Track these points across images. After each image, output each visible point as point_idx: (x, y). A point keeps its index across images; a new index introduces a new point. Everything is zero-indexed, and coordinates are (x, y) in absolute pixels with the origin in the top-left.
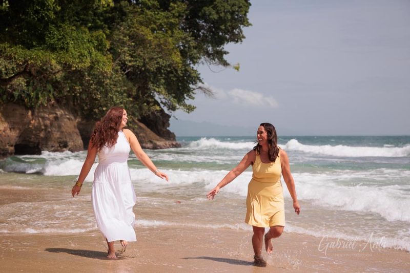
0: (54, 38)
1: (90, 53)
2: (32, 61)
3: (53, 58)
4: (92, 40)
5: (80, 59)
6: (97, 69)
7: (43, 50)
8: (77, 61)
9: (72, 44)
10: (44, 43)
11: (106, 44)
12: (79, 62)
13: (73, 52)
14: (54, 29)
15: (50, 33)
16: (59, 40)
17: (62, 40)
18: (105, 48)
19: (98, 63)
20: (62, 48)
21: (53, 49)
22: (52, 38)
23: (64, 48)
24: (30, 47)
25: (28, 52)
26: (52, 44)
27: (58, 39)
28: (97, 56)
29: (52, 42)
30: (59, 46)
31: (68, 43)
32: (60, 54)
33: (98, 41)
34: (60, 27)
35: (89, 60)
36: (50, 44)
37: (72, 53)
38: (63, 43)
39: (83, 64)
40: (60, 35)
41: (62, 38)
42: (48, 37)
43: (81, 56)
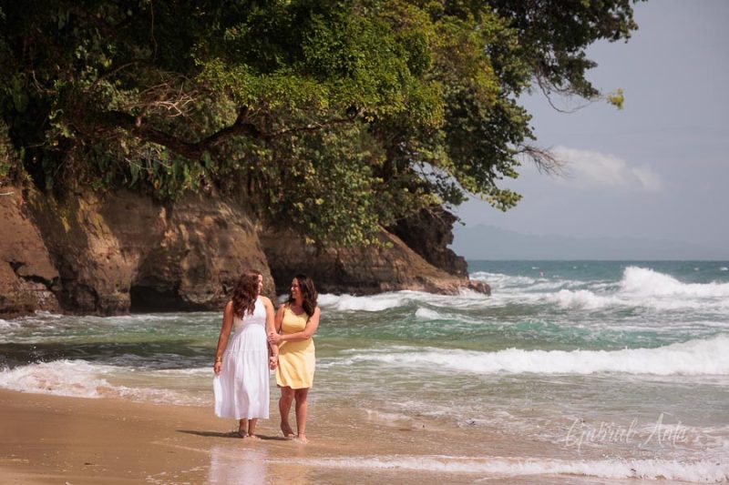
0: (322, 46)
1: (402, 81)
2: (277, 103)
3: (323, 95)
4: (398, 47)
5: (382, 93)
7: (295, 74)
8: (377, 100)
9: (361, 58)
10: (302, 58)
11: (429, 59)
12: (379, 104)
13: (367, 78)
14: (321, 24)
15: (312, 35)
16: (334, 49)
17: (341, 52)
18: (427, 66)
19: (419, 103)
20: (343, 71)
21: (318, 71)
22: (317, 46)
23: (345, 70)
24: (268, 68)
25: (267, 81)
26: (318, 60)
27: (331, 48)
28: (415, 88)
29: (318, 55)
30: (334, 66)
31: (353, 59)
32: (336, 85)
33: (412, 52)
34: (335, 18)
35: (400, 97)
36: (313, 59)
37: (364, 82)
38: (342, 57)
39: (389, 107)
40: (336, 40)
41: (339, 47)
42: (309, 44)
43: (384, 86)
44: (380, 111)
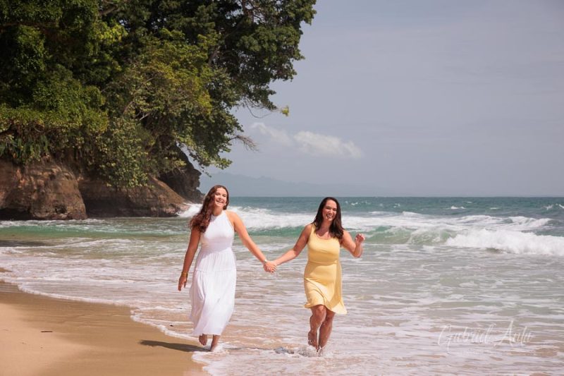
0: (42, 95)
1: (82, 112)
2: (18, 121)
3: (41, 117)
4: (85, 95)
5: (71, 117)
6: (90, 128)
7: (29, 108)
8: (68, 120)
9: (62, 101)
10: (32, 100)
11: (100, 100)
12: (70, 122)
13: (63, 110)
14: (42, 85)
15: (38, 91)
16: (48, 97)
17: (51, 98)
19: (91, 122)
20: (51, 107)
21: (40, 107)
22: (40, 95)
23: (53, 107)
24: (15, 105)
25: (13, 111)
26: (40, 102)
28: (89, 115)
29: (40, 99)
30: (48, 105)
31: (57, 101)
32: (48, 113)
33: (92, 97)
34: (49, 83)
35: (80, 119)
36: (38, 101)
37: (62, 112)
38: (52, 101)
39: (74, 124)
40: (49, 93)
41: (51, 96)
42: (36, 94)
43: (72, 114)
44: (69, 126)
